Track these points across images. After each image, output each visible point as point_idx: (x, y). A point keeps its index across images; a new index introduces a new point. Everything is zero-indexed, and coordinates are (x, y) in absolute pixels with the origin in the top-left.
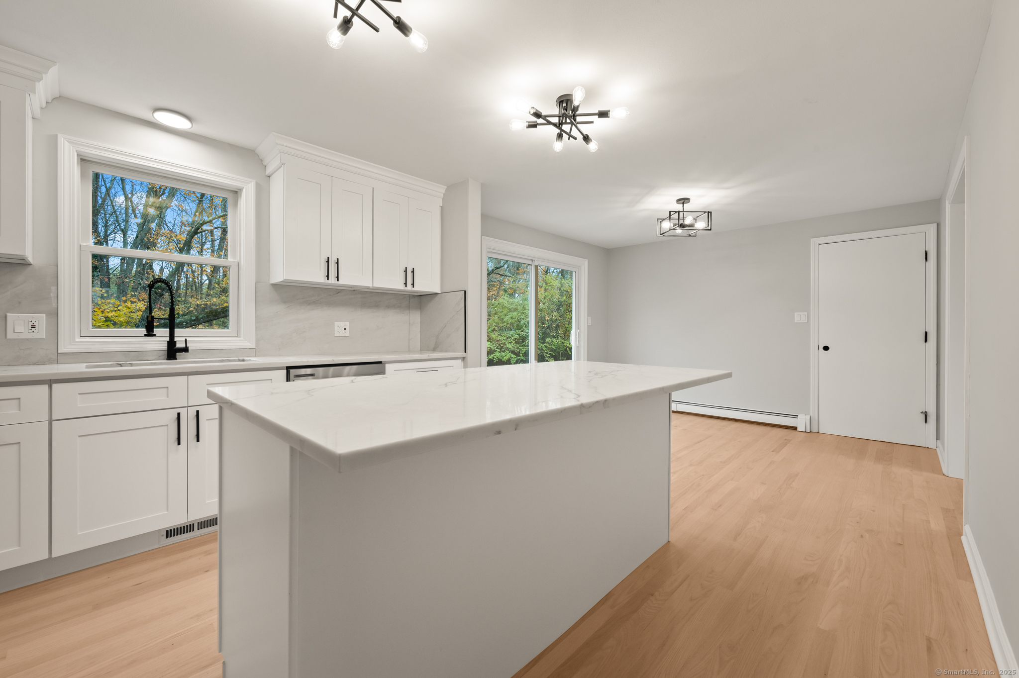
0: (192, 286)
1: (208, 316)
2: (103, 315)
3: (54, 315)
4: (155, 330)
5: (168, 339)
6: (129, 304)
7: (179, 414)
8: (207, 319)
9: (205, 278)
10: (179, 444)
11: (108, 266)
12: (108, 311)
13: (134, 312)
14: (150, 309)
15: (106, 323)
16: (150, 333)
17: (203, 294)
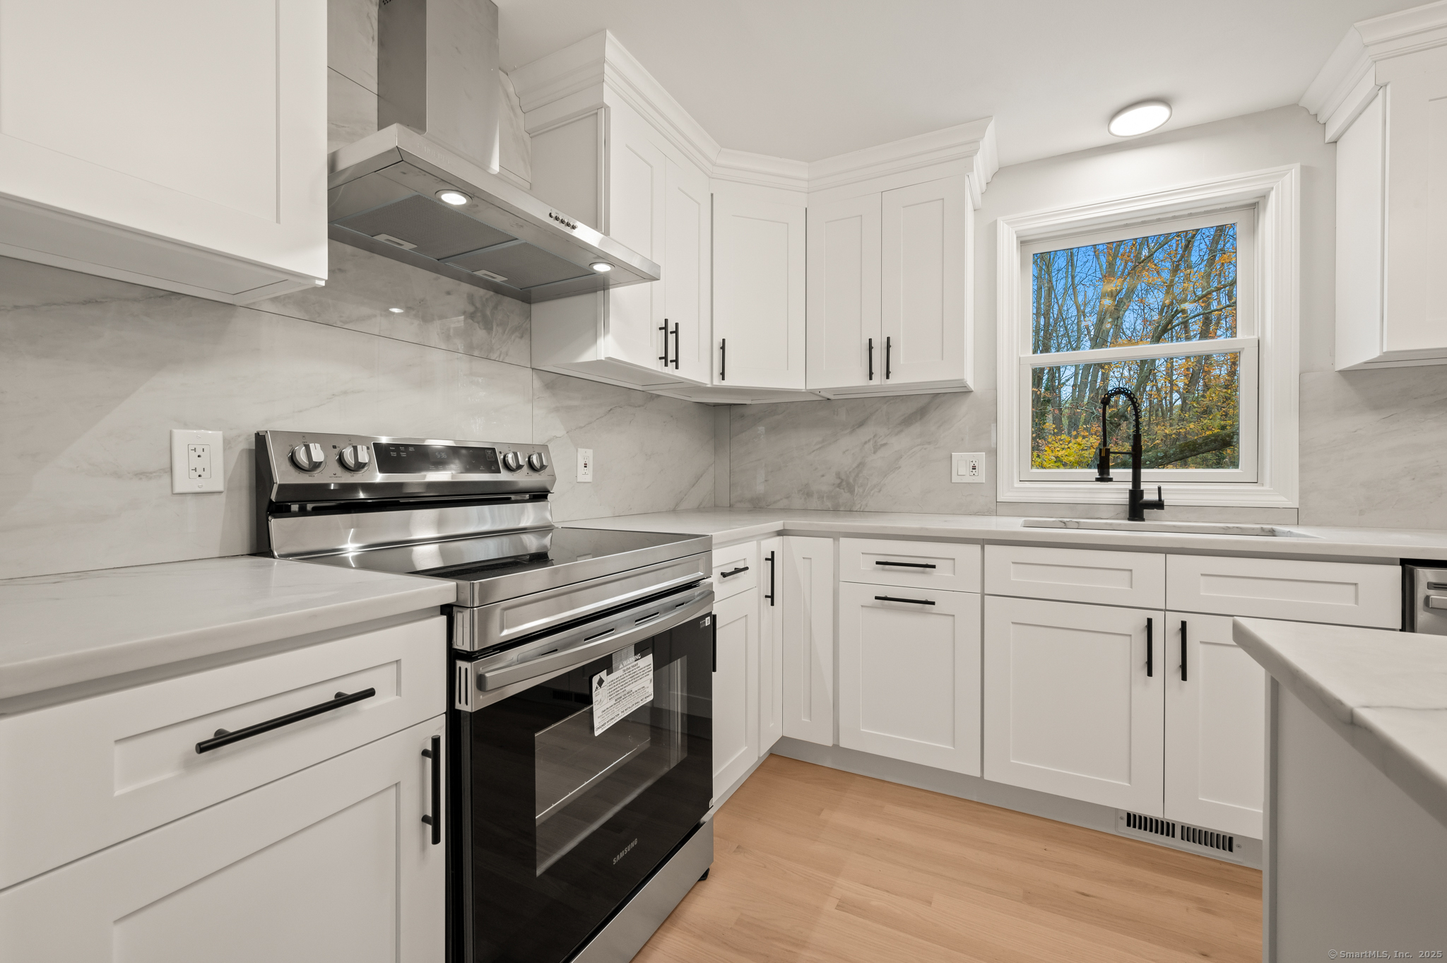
0: (1157, 410)
1: (1182, 451)
2: (1053, 454)
3: (993, 453)
4: (1111, 471)
5: (1130, 486)
6: (1080, 439)
7: (1150, 621)
8: (1181, 456)
9: (1176, 396)
10: (1150, 674)
11: (1060, 397)
12: (1059, 449)
13: (1086, 450)
14: (1105, 443)
15: (1056, 464)
16: (1104, 477)
17: (1174, 419)
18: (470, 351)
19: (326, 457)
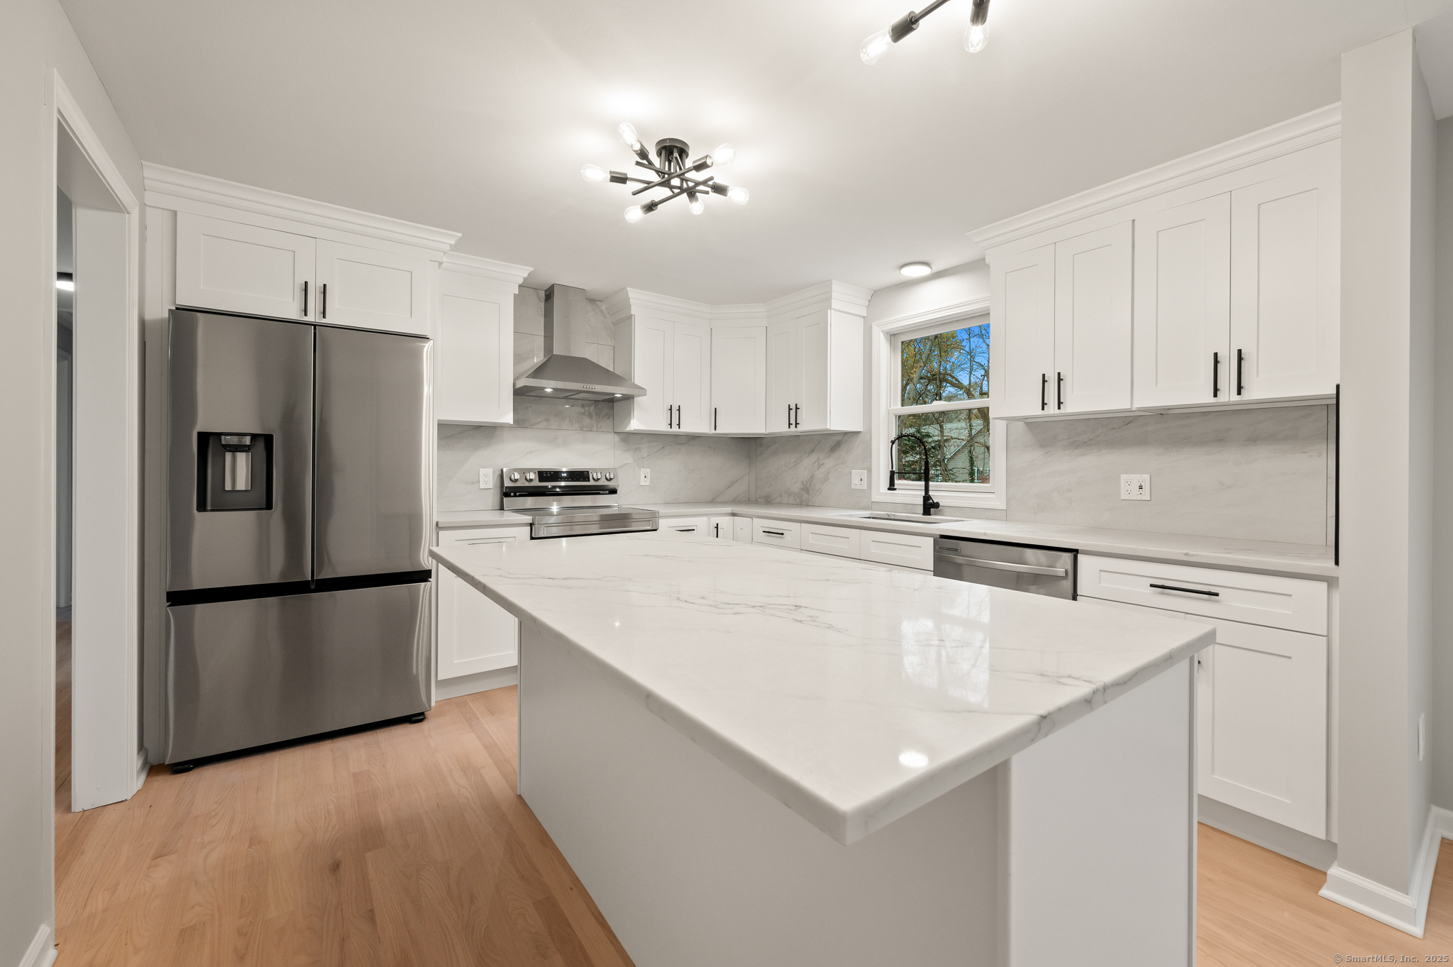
18: (582, 429)
19: (520, 477)
